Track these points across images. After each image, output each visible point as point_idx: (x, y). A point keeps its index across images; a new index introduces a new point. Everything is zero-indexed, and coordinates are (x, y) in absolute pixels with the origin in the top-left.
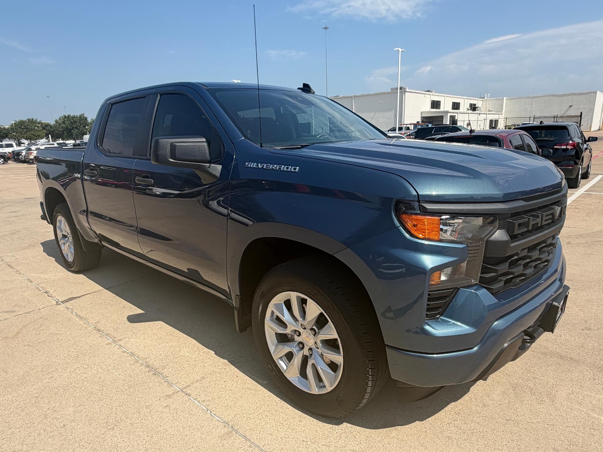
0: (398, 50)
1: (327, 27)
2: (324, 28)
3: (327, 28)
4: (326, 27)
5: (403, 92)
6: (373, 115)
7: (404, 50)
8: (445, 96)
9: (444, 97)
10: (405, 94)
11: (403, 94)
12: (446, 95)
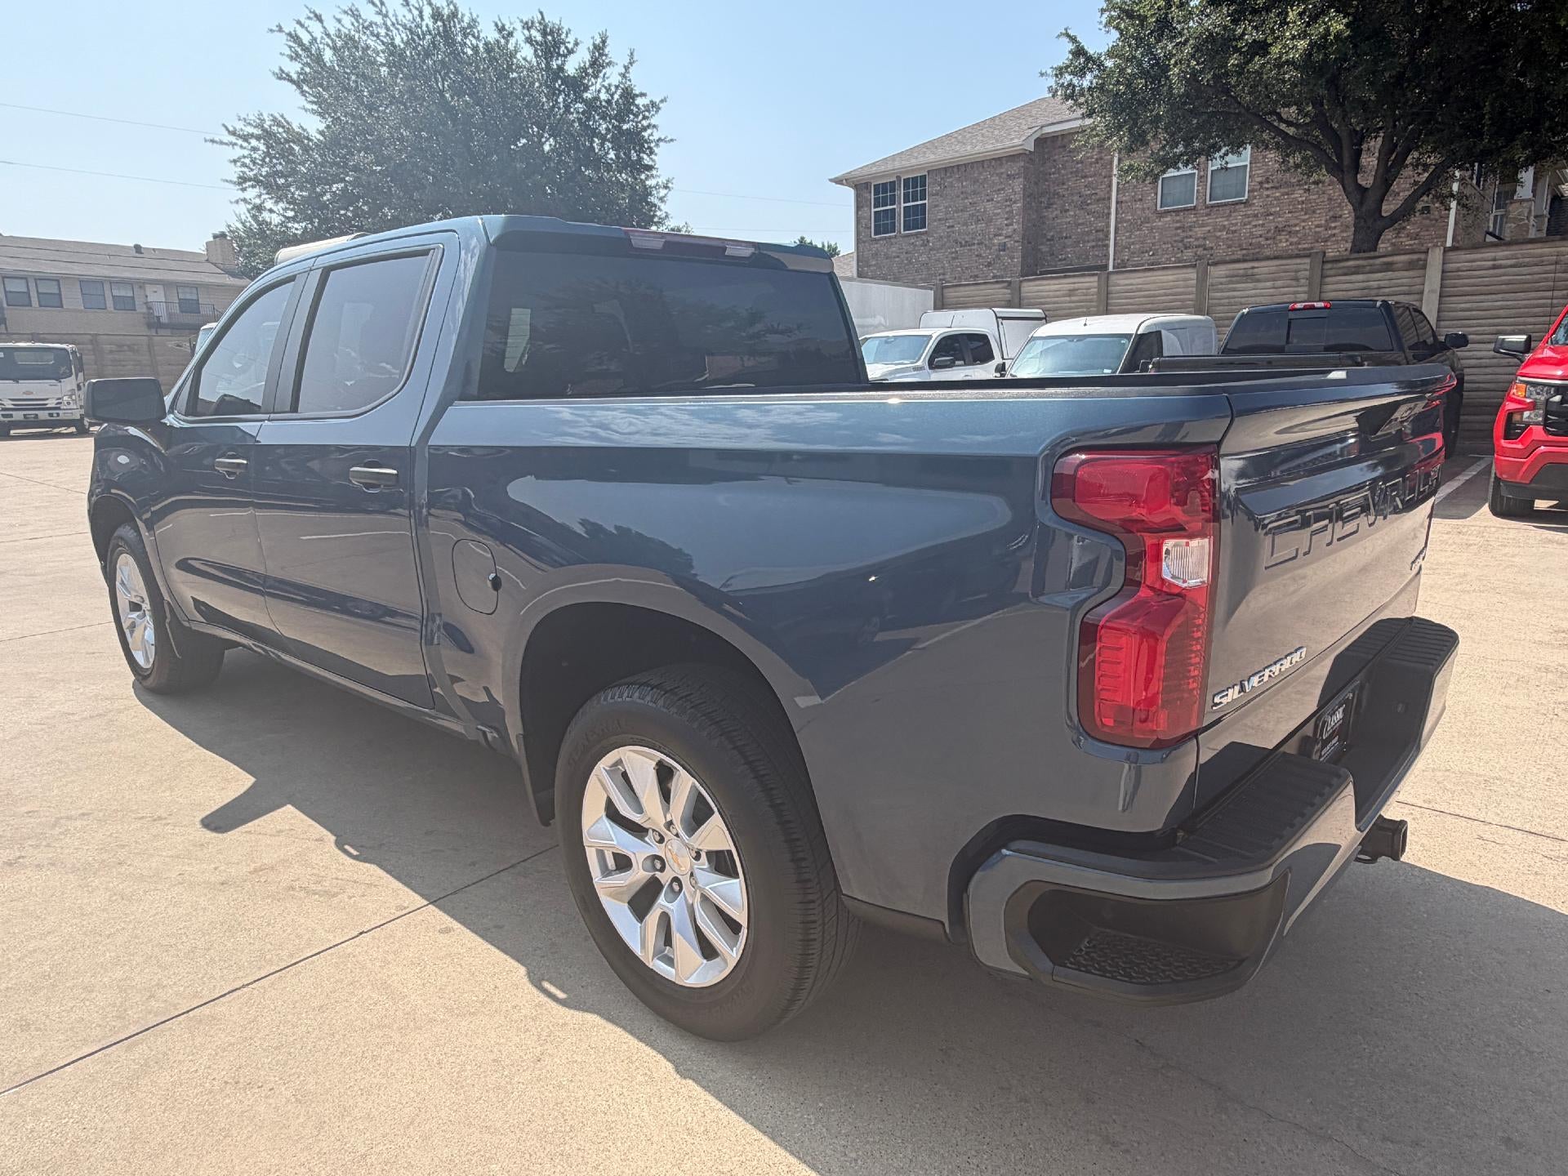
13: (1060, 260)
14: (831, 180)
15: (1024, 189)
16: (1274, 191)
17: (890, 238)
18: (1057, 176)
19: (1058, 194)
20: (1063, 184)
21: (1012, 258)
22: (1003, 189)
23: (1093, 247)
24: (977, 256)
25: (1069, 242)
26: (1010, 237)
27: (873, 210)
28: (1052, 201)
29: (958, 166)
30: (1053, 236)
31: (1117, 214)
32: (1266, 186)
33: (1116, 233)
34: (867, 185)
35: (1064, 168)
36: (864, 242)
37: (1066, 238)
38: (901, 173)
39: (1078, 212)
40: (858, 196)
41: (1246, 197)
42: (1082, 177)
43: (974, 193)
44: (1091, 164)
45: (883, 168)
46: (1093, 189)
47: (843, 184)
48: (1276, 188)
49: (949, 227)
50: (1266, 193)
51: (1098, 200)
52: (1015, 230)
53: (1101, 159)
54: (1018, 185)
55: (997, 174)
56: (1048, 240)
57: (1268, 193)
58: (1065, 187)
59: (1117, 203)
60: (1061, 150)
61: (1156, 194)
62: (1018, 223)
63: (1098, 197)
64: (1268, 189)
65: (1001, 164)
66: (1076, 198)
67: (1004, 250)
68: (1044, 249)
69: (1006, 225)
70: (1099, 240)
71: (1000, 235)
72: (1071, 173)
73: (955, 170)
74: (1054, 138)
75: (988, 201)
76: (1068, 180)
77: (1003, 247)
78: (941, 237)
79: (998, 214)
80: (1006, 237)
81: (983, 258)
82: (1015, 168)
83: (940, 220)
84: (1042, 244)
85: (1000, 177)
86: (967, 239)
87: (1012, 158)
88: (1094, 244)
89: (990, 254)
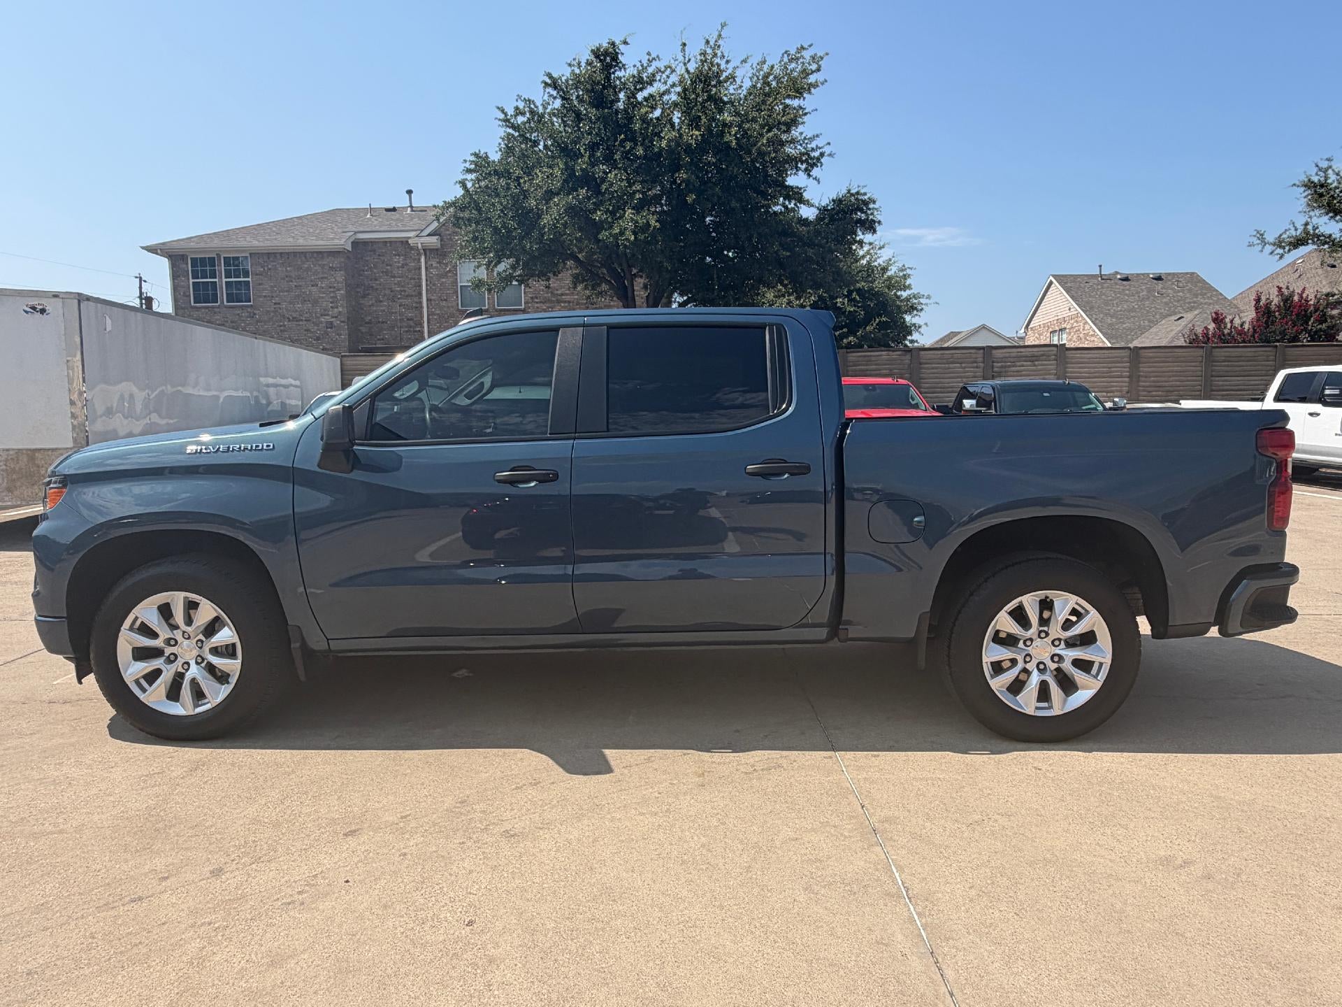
13: (379, 340)
14: (143, 248)
15: (346, 280)
16: (542, 305)
17: (213, 307)
18: (369, 273)
19: (372, 287)
20: (376, 280)
21: (340, 335)
22: (326, 278)
23: (407, 331)
24: (305, 330)
25: (385, 326)
26: (336, 317)
27: (191, 281)
28: (367, 292)
29: (281, 253)
30: (370, 320)
31: (428, 307)
32: (536, 300)
33: (428, 322)
34: (183, 257)
35: (375, 266)
36: (182, 308)
37: (383, 322)
38: (220, 251)
39: (390, 303)
40: (174, 266)
41: (523, 307)
42: (392, 277)
43: (299, 277)
44: (398, 267)
45: (202, 245)
46: (402, 286)
47: (157, 254)
48: (543, 303)
49: (275, 304)
50: (536, 305)
51: (407, 296)
52: (340, 312)
53: (407, 265)
54: (340, 276)
55: (320, 265)
56: (366, 323)
57: (538, 305)
58: (378, 282)
59: (427, 300)
60: (372, 253)
61: (457, 297)
62: (342, 305)
63: (407, 293)
64: (537, 303)
65: (323, 258)
66: (387, 292)
67: (331, 328)
68: (363, 329)
69: (331, 307)
70: (411, 327)
71: (328, 315)
72: (382, 272)
73: (278, 256)
74: (365, 243)
75: (313, 286)
76: (380, 277)
77: (331, 325)
78: (268, 311)
79: (323, 298)
80: (333, 317)
81: (312, 332)
82: (336, 262)
83: (265, 296)
84: (361, 326)
85: (323, 268)
86: (295, 316)
87: (333, 253)
88: (406, 329)
89: (318, 330)
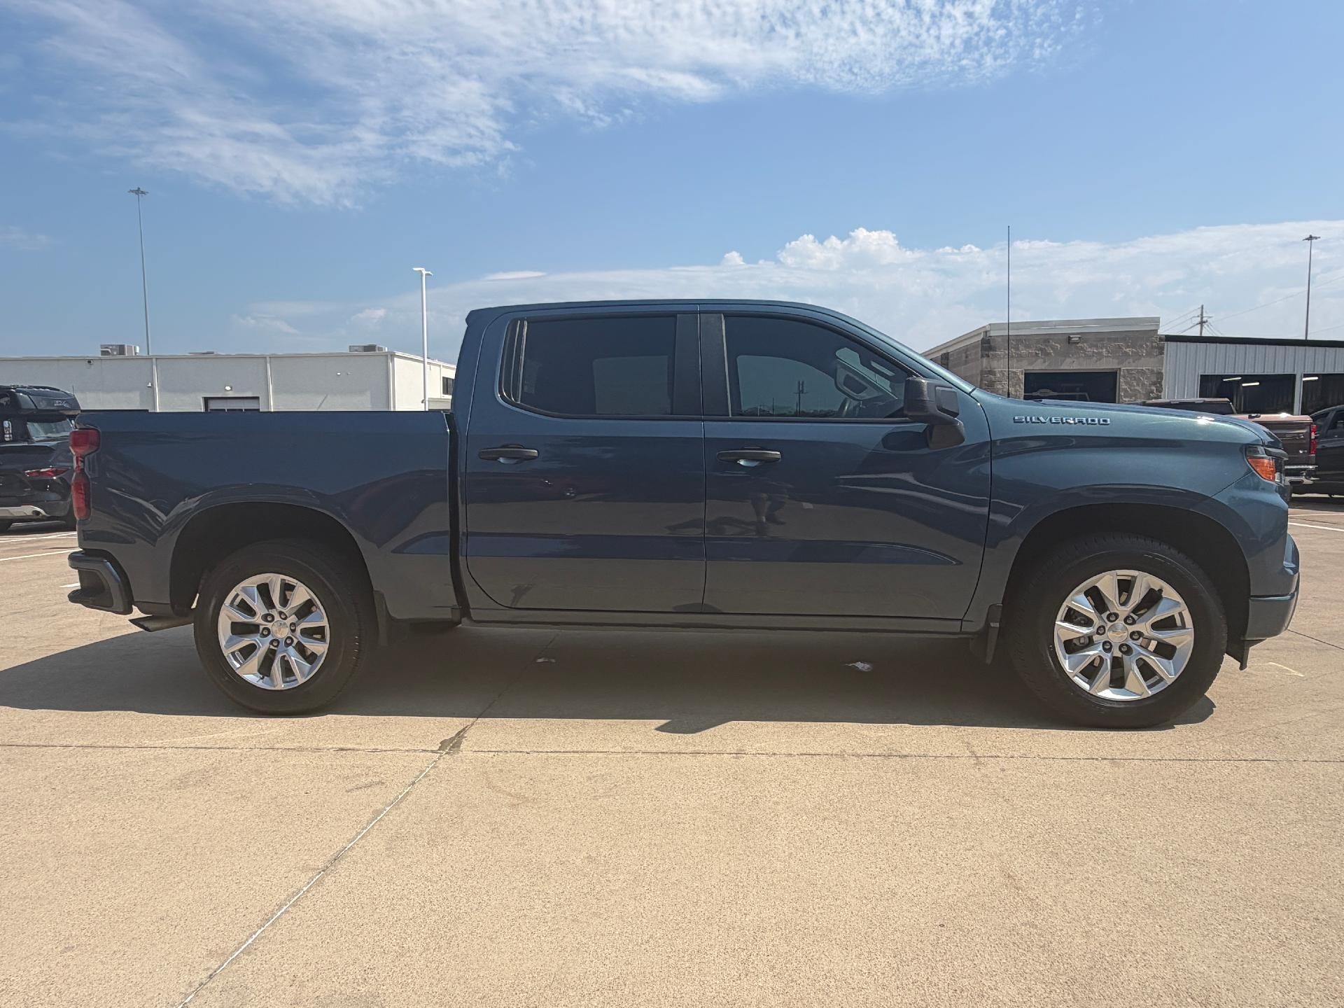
0: (421, 271)
1: (141, 190)
2: (133, 191)
3: (143, 192)
4: (139, 189)
5: (389, 356)
6: (320, 401)
7: (430, 273)
8: (440, 366)
9: (439, 368)
10: (392, 360)
11: (389, 361)
12: (442, 364)
